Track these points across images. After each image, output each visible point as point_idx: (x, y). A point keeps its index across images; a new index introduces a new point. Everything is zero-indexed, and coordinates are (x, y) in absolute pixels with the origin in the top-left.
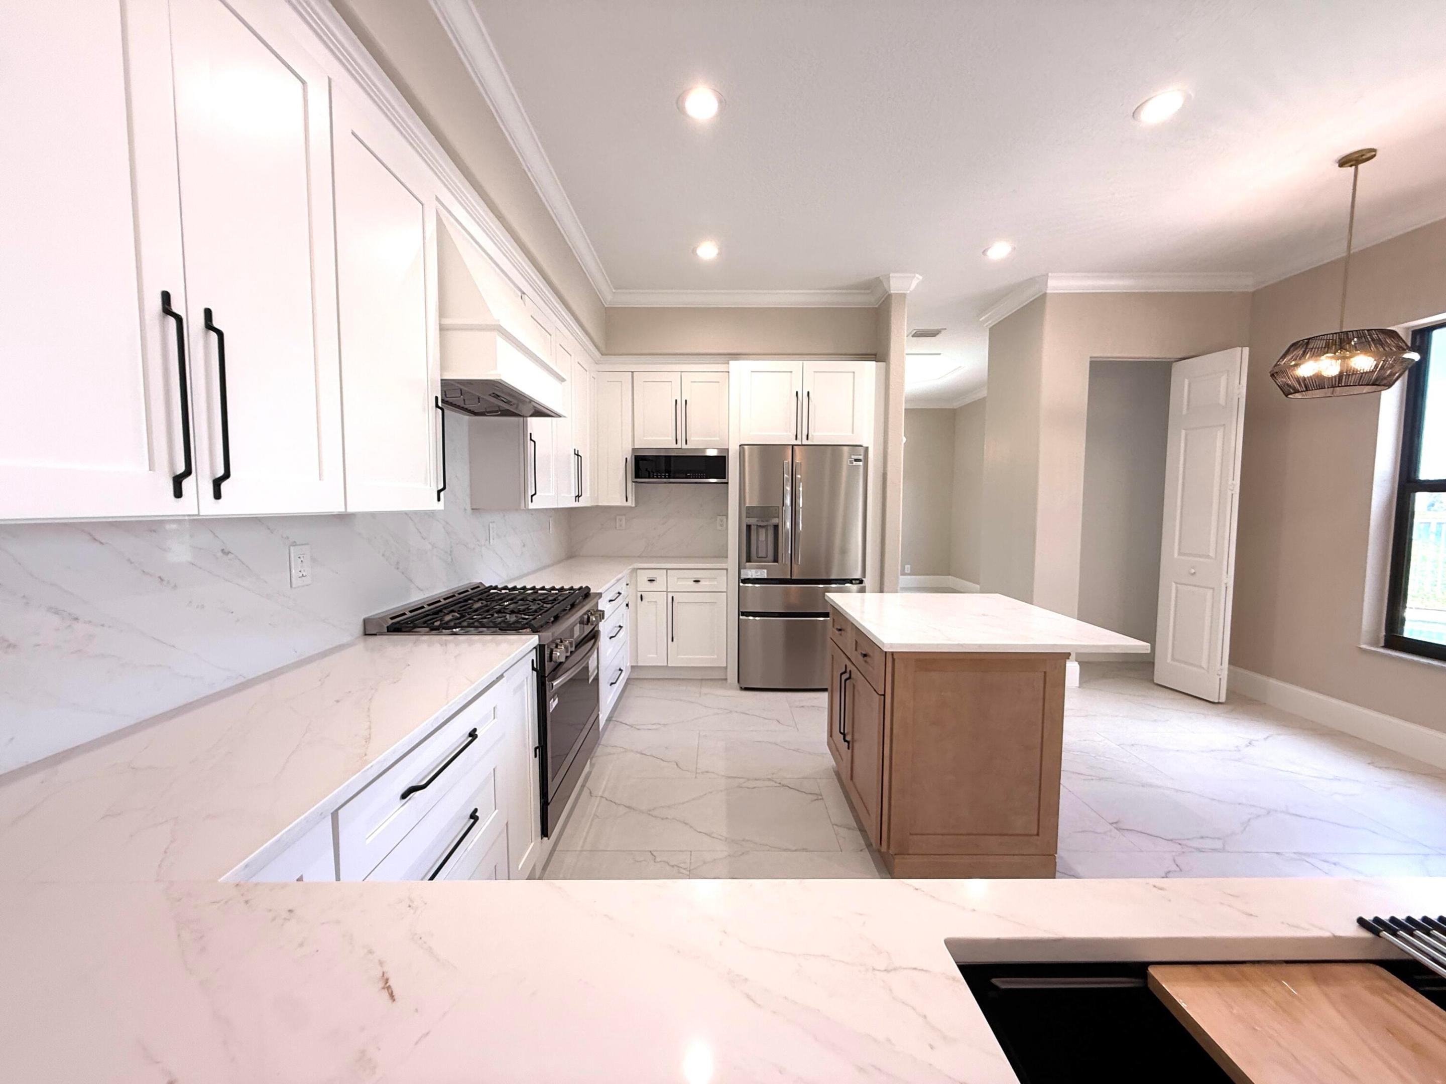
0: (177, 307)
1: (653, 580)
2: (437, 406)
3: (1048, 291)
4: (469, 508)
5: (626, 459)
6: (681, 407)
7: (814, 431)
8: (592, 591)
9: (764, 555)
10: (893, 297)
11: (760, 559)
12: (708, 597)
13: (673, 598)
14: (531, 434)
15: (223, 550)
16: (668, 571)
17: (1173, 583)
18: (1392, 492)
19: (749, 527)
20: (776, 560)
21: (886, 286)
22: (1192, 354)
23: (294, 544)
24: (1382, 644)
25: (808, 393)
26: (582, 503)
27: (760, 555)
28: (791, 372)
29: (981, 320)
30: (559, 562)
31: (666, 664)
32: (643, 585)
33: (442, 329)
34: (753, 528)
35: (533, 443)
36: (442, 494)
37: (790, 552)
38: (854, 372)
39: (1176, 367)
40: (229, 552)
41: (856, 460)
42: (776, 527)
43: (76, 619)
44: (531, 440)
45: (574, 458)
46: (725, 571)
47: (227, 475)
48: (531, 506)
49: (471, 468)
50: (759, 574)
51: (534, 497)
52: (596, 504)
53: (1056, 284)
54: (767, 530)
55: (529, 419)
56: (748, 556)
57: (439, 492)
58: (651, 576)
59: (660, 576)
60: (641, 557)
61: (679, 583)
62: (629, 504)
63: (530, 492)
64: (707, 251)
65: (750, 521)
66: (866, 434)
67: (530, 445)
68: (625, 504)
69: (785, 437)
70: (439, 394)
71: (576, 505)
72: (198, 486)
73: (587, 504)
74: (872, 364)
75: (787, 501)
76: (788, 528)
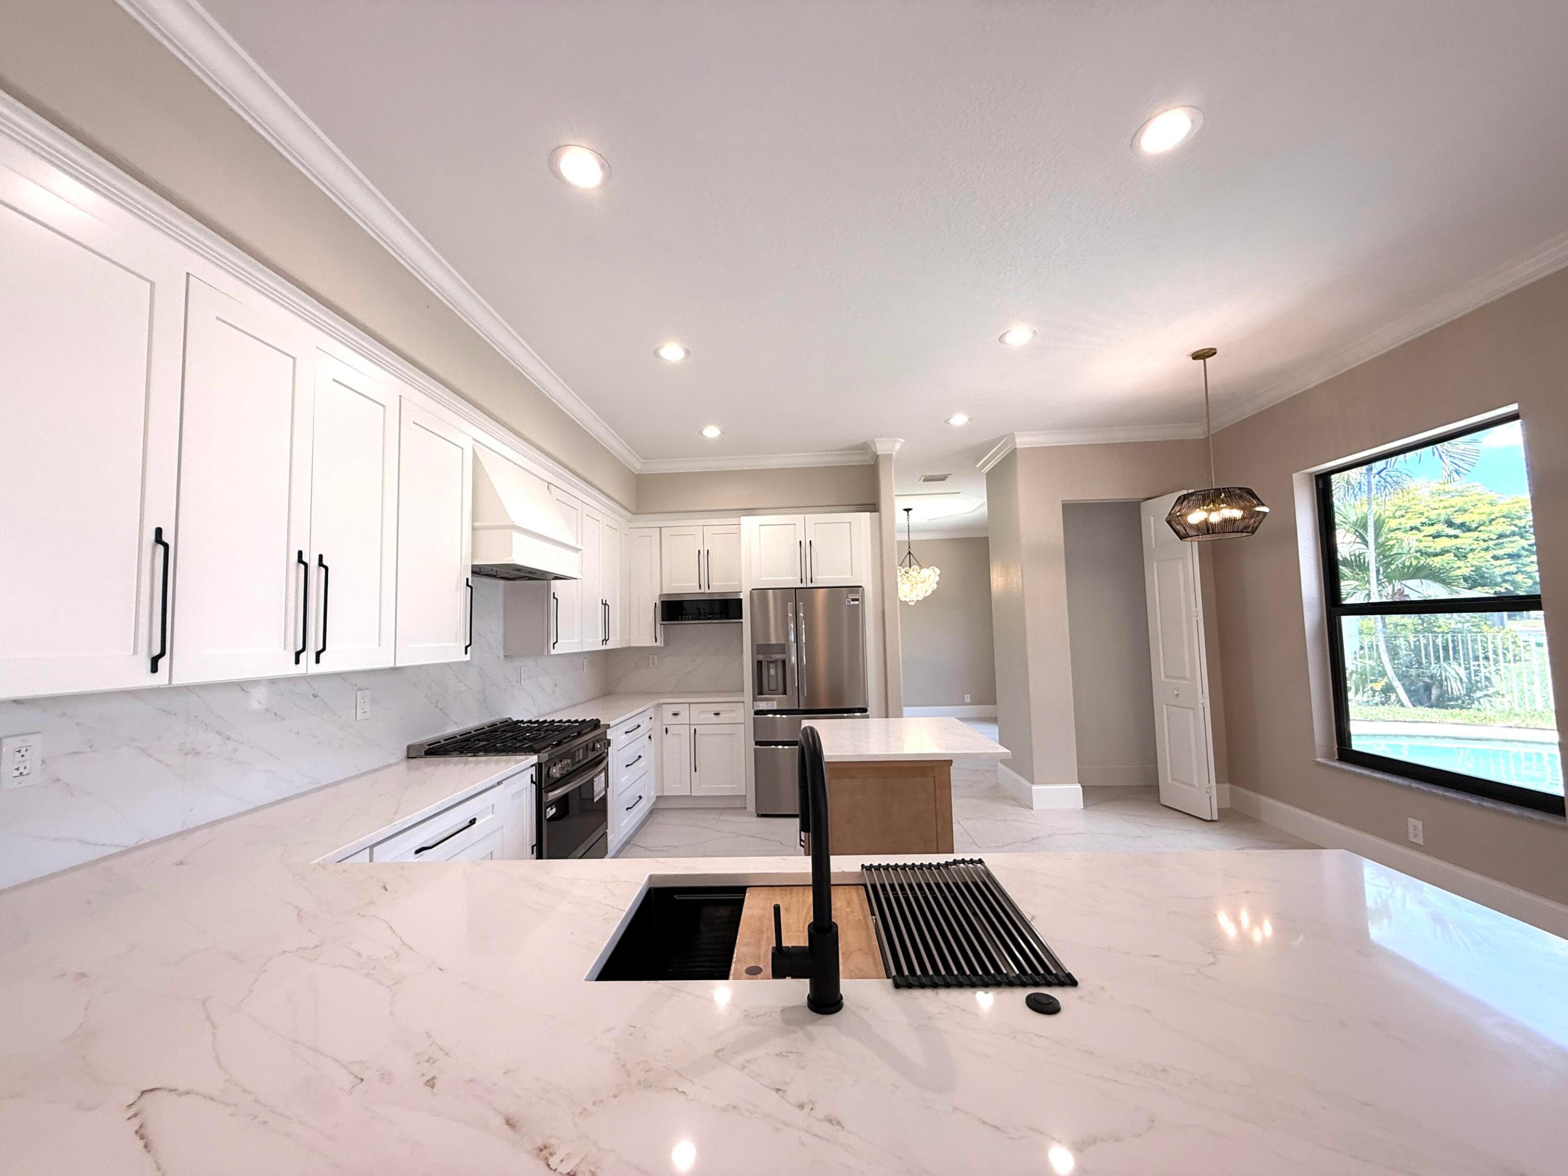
0: (305, 559)
1: (677, 714)
2: (468, 585)
3: (1017, 447)
4: (501, 654)
5: (656, 604)
6: (703, 557)
7: (818, 576)
8: (602, 723)
9: (775, 688)
10: (880, 457)
11: (772, 692)
12: (727, 729)
13: (695, 730)
14: (554, 593)
15: (313, 695)
16: (691, 705)
17: (1164, 706)
18: (1322, 616)
19: (760, 663)
20: (785, 693)
21: (873, 448)
22: (1154, 495)
23: (360, 689)
24: (1337, 758)
25: (810, 542)
26: (610, 646)
27: (771, 688)
28: (795, 524)
29: (977, 466)
30: (594, 699)
31: (689, 794)
32: (668, 719)
33: (474, 529)
34: (764, 665)
35: (555, 600)
36: (469, 649)
37: (796, 685)
38: (850, 523)
39: (1144, 505)
40: (317, 696)
41: (853, 600)
42: (784, 662)
43: (229, 739)
44: (554, 597)
45: (600, 607)
46: (742, 704)
47: (324, 649)
48: (553, 652)
49: (505, 624)
50: (769, 705)
51: (555, 645)
52: (628, 645)
53: (1023, 441)
54: (776, 665)
55: (552, 581)
56: (760, 690)
57: (466, 648)
58: (675, 709)
59: (683, 710)
60: (672, 693)
61: (701, 716)
62: (658, 644)
63: (553, 640)
64: (712, 432)
65: (761, 657)
66: (864, 576)
67: (553, 602)
68: (655, 644)
69: (792, 581)
70: (469, 576)
71: (604, 647)
72: (308, 657)
73: (617, 646)
74: (868, 514)
75: (792, 638)
76: (794, 661)
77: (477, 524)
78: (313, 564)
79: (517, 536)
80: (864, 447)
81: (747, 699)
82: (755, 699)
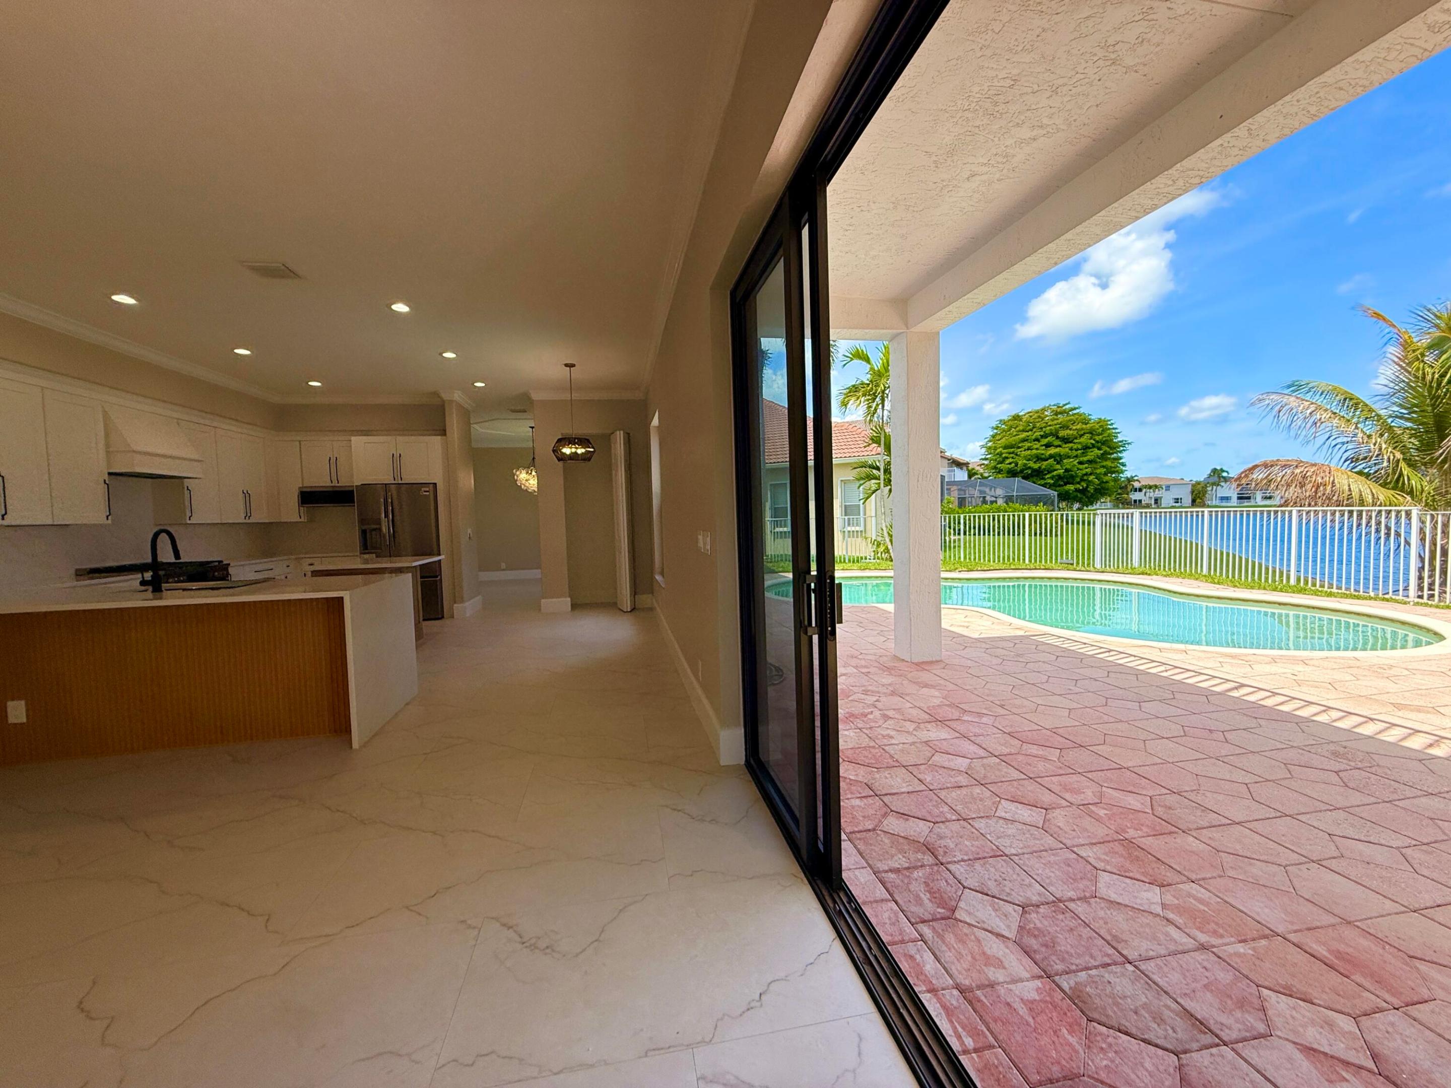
2: (105, 483)
3: (532, 398)
4: (152, 523)
5: (296, 493)
7: (405, 476)
9: (375, 546)
10: (445, 402)
14: (187, 488)
16: (321, 558)
19: (364, 532)
20: (380, 549)
21: (441, 396)
25: (400, 454)
26: (252, 520)
27: (373, 546)
28: (390, 442)
33: (107, 453)
34: (368, 531)
35: (188, 491)
36: (109, 517)
38: (428, 442)
39: (612, 438)
41: (425, 492)
45: (241, 495)
48: (189, 522)
51: (191, 518)
54: (376, 532)
55: (185, 481)
56: (365, 547)
57: (107, 516)
58: (310, 561)
62: (302, 520)
63: (188, 514)
64: (315, 384)
65: (364, 527)
66: (437, 476)
67: (186, 492)
68: (300, 520)
69: (388, 479)
70: (106, 477)
71: (247, 521)
73: (267, 521)
74: (439, 437)
75: (383, 515)
76: (384, 530)
77: (110, 449)
79: (139, 456)
80: (436, 394)
81: (358, 553)
82: (361, 553)
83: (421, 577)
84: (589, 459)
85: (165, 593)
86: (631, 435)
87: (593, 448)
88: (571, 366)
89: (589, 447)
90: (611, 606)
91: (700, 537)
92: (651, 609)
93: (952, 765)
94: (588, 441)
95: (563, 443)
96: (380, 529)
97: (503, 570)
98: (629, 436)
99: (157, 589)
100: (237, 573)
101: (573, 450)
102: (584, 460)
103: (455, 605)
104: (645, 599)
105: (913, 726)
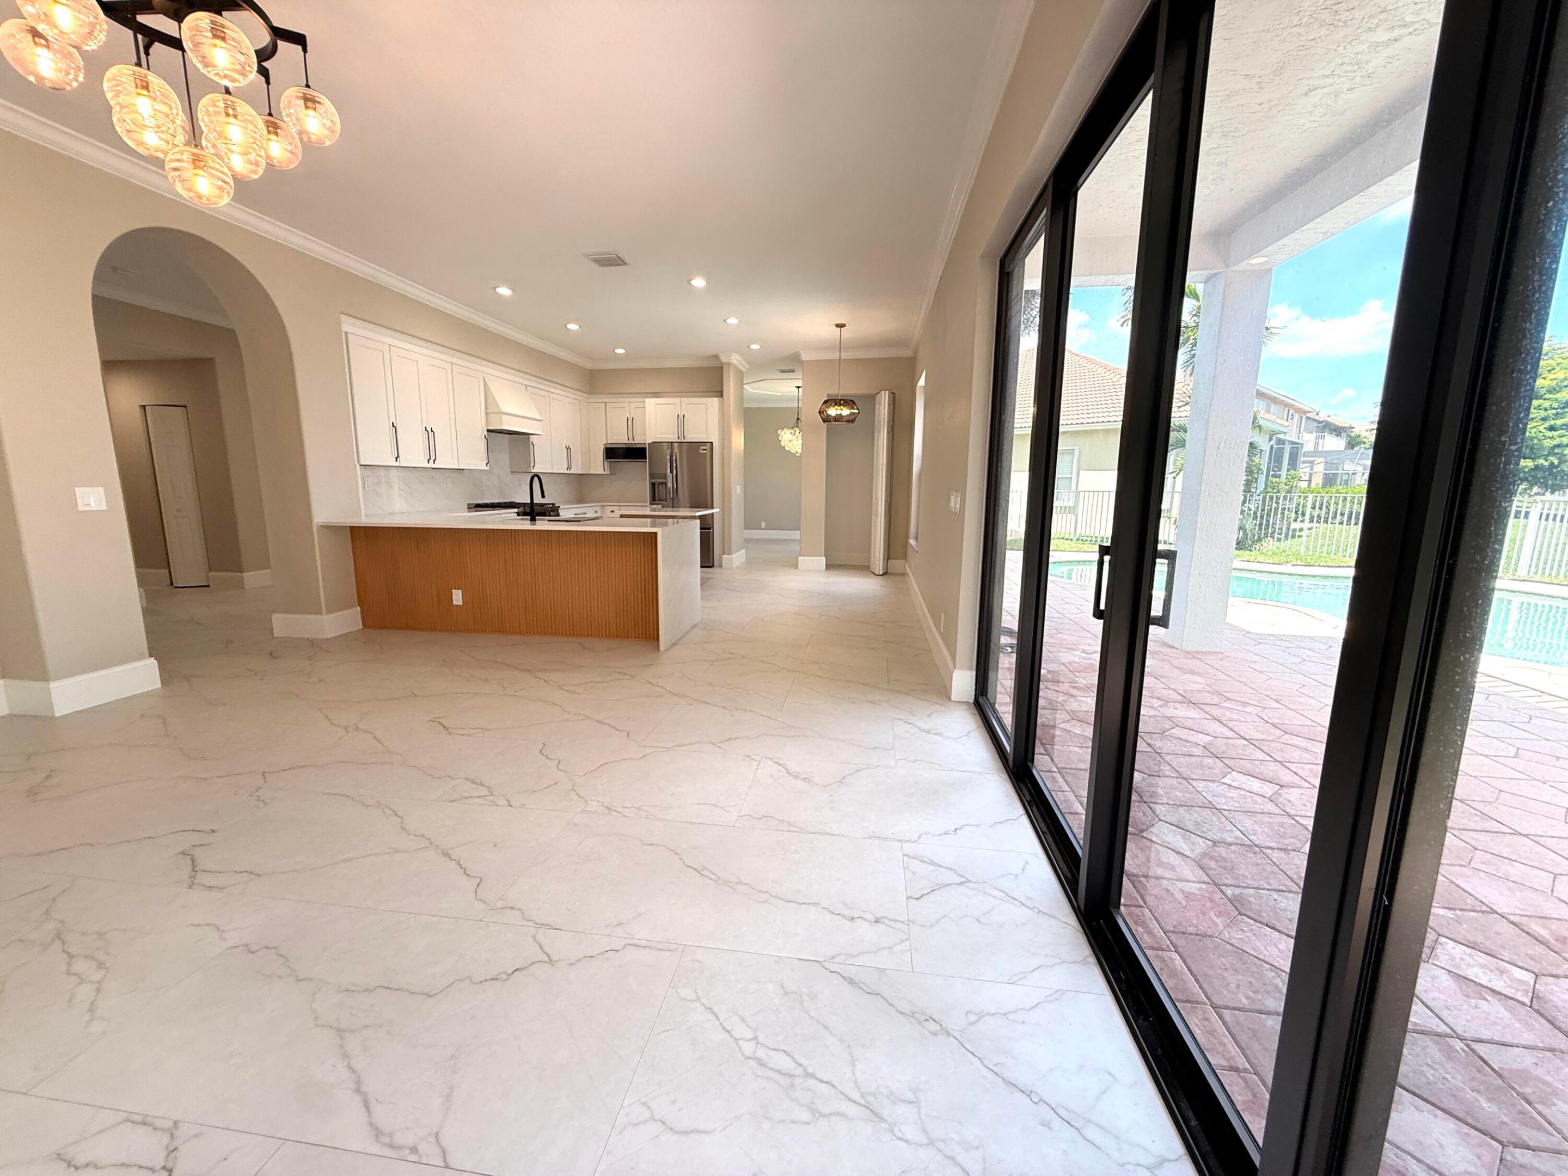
0: (427, 429)
2: (485, 437)
3: (802, 359)
4: (509, 471)
5: (602, 449)
6: (630, 422)
7: (687, 435)
8: (556, 505)
9: (662, 498)
10: (724, 364)
11: (660, 500)
14: (532, 441)
15: (432, 477)
16: (620, 507)
19: (653, 485)
20: (666, 500)
21: (720, 358)
23: (447, 477)
25: (683, 414)
26: (572, 472)
27: (660, 498)
28: (677, 404)
32: (608, 513)
33: (486, 415)
34: (656, 485)
36: (488, 464)
37: (672, 497)
38: (707, 402)
39: (877, 397)
40: (434, 477)
41: (703, 450)
44: (532, 444)
45: (565, 449)
47: (436, 459)
48: (532, 471)
49: (510, 456)
51: (534, 467)
52: (588, 473)
53: (806, 356)
54: (662, 485)
58: (613, 509)
59: (616, 509)
62: (606, 473)
63: (532, 465)
64: (620, 351)
65: (654, 481)
66: (713, 436)
67: (531, 446)
69: (673, 438)
70: (486, 433)
71: (568, 472)
72: (431, 461)
73: (581, 473)
74: (717, 399)
75: (669, 471)
76: (670, 485)
77: (488, 411)
78: (430, 431)
79: (504, 416)
80: (716, 357)
81: (648, 504)
82: (651, 504)
83: (701, 529)
84: (853, 421)
85: (537, 522)
86: (896, 395)
87: (858, 409)
88: (841, 326)
89: (854, 409)
90: (864, 568)
91: (953, 498)
92: (904, 574)
93: (1191, 738)
94: (853, 402)
95: (828, 404)
96: (666, 484)
97: (763, 529)
98: (894, 398)
99: (533, 520)
100: (565, 513)
101: (839, 412)
102: (848, 421)
103: (724, 556)
104: (896, 564)
105: (1160, 703)
